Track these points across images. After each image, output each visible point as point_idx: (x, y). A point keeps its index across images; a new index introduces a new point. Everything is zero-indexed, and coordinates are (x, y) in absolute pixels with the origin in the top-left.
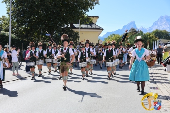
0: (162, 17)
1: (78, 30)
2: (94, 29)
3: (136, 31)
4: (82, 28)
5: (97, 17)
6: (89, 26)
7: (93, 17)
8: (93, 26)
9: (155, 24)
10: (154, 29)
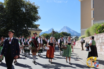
0: (64, 27)
1: (30, 31)
2: (38, 30)
3: (55, 32)
4: (32, 30)
5: (39, 25)
6: (35, 29)
7: (37, 25)
8: (37, 29)
9: (62, 29)
10: (61, 32)
